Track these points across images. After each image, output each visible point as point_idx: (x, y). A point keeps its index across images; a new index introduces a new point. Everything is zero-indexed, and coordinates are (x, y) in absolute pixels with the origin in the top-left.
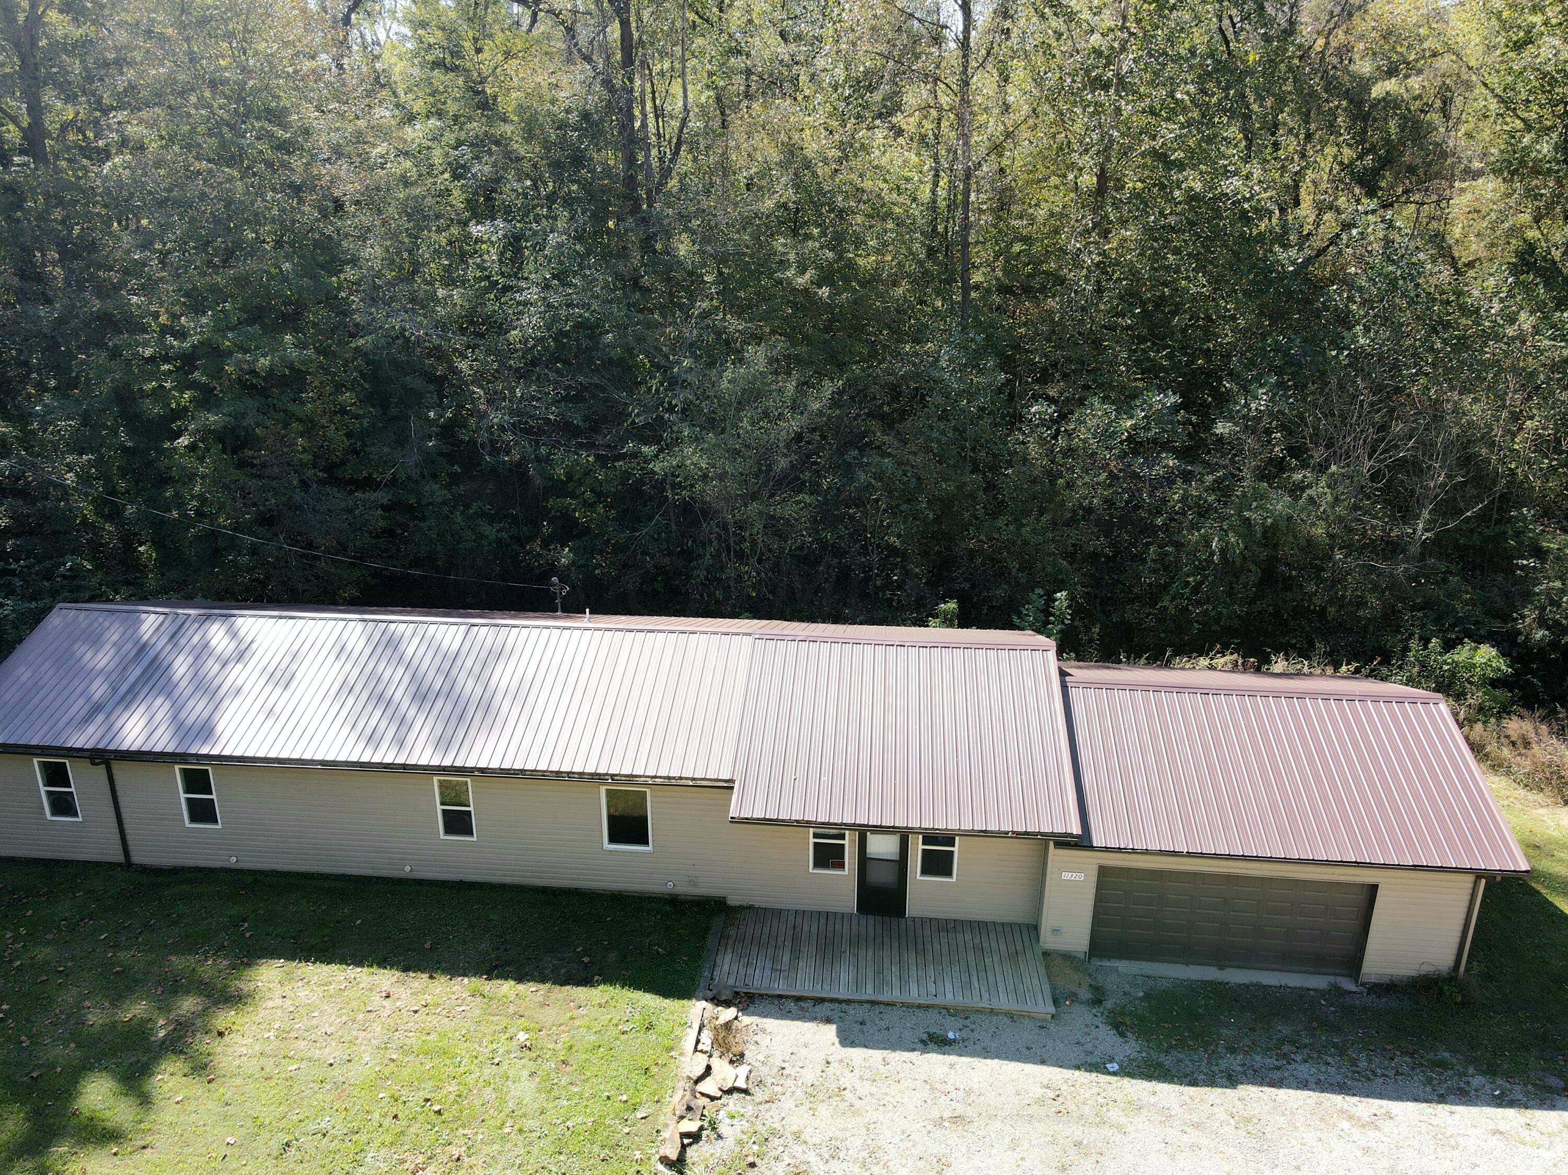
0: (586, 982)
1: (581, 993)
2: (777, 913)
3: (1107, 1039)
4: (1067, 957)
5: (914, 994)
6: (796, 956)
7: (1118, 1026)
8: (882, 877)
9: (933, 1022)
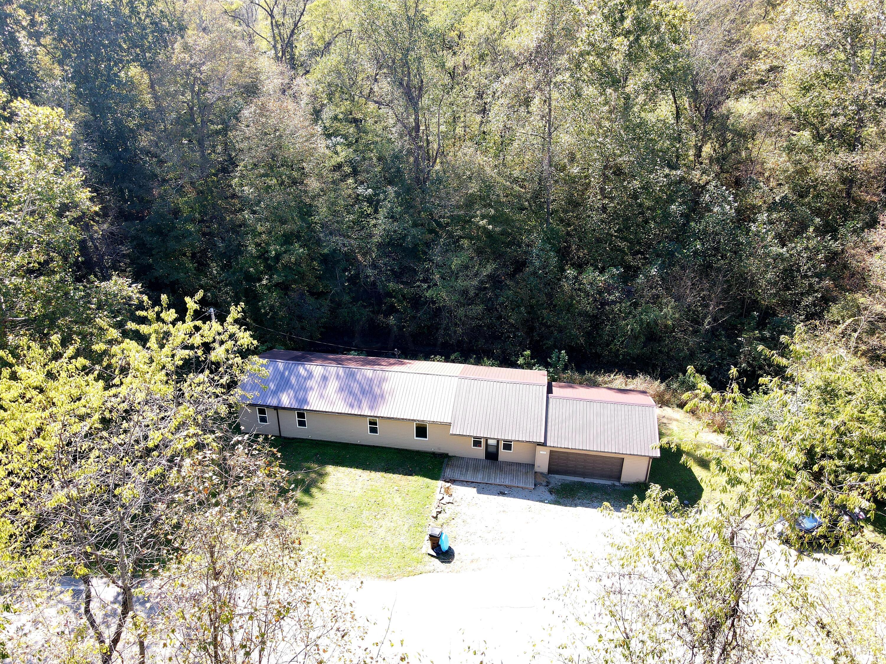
0: (411, 475)
1: (410, 478)
2: (462, 458)
3: (547, 494)
4: (542, 473)
5: (498, 482)
6: (467, 470)
7: (551, 492)
8: (491, 450)
9: (502, 489)
